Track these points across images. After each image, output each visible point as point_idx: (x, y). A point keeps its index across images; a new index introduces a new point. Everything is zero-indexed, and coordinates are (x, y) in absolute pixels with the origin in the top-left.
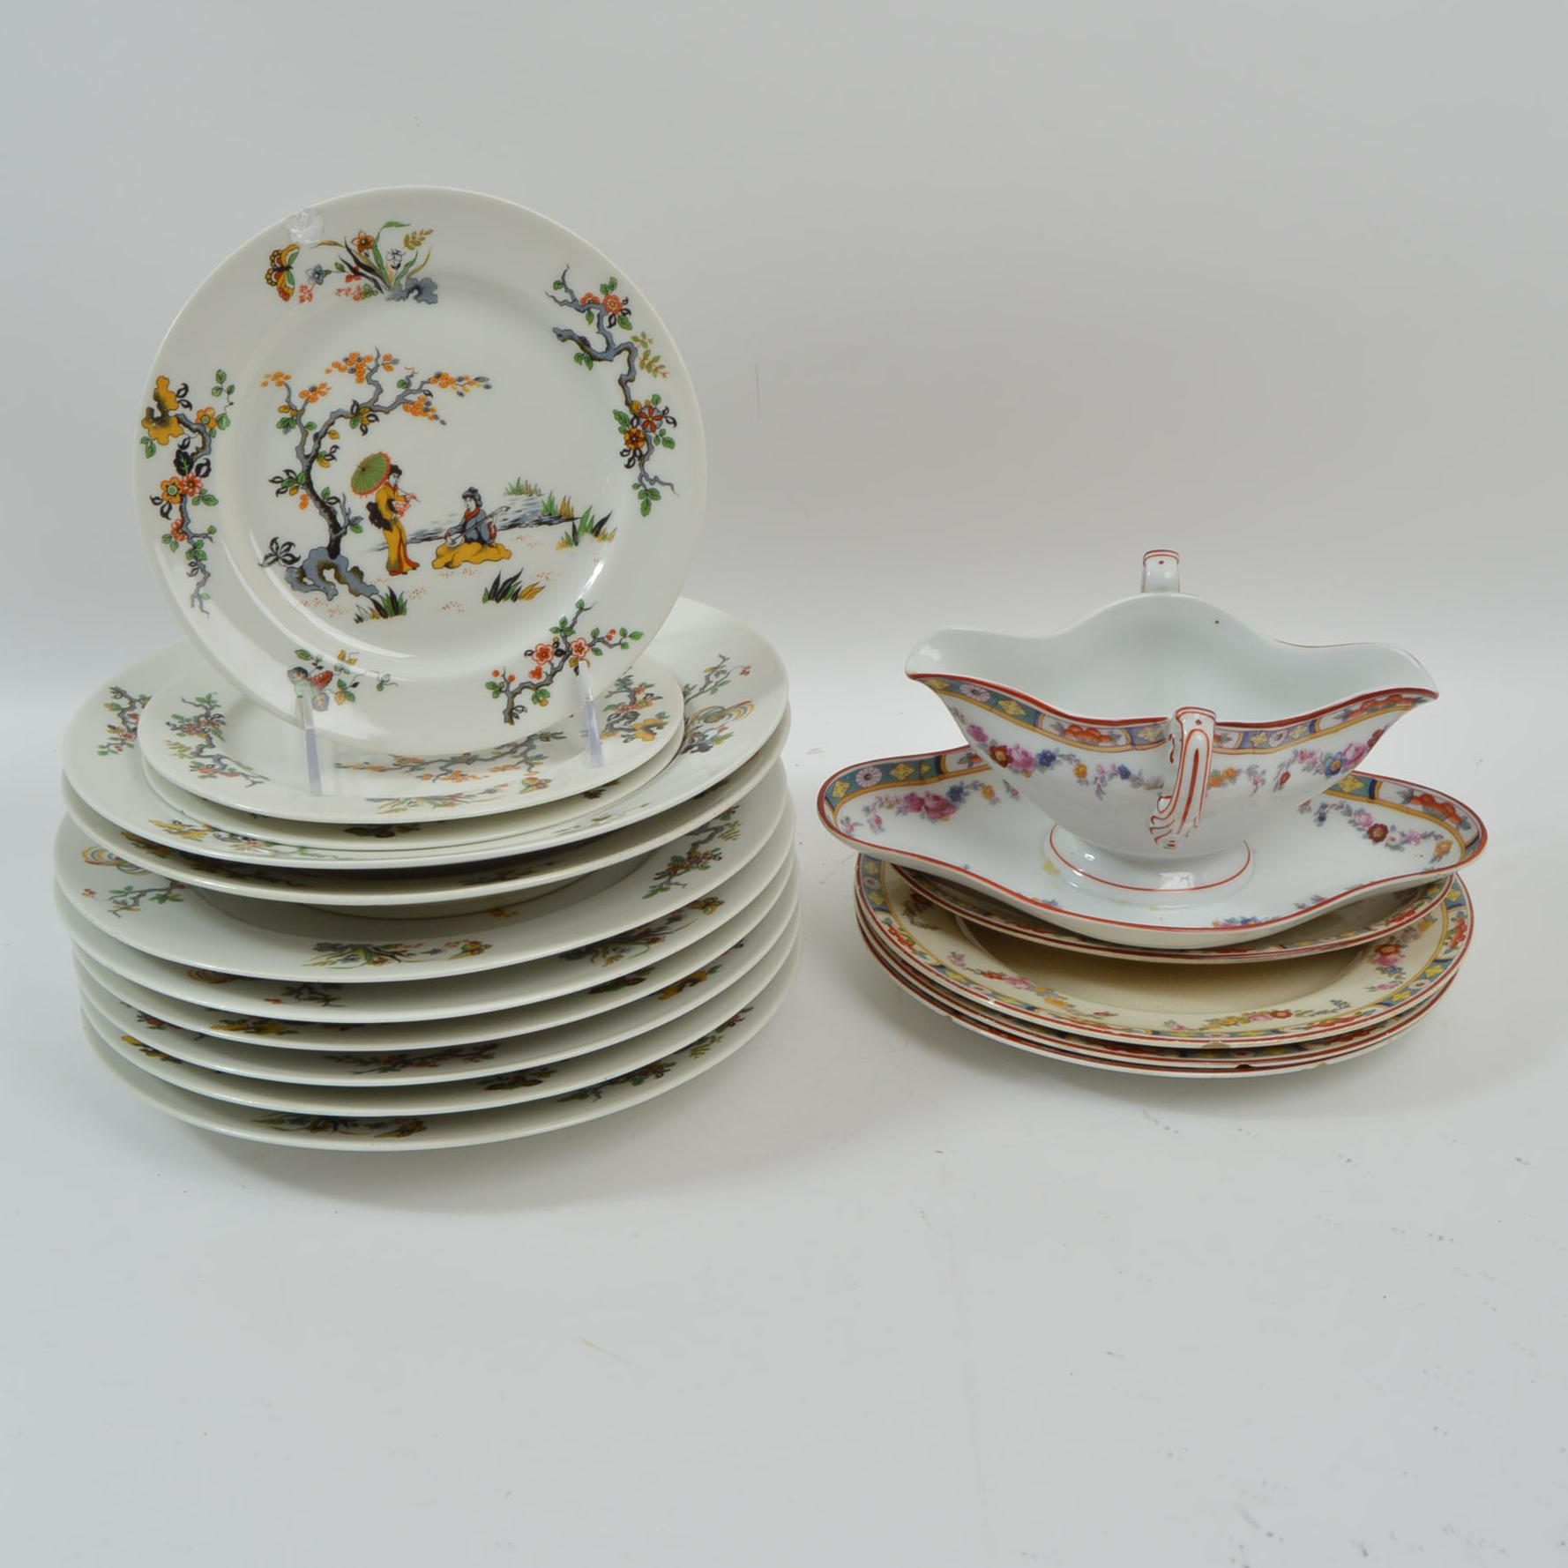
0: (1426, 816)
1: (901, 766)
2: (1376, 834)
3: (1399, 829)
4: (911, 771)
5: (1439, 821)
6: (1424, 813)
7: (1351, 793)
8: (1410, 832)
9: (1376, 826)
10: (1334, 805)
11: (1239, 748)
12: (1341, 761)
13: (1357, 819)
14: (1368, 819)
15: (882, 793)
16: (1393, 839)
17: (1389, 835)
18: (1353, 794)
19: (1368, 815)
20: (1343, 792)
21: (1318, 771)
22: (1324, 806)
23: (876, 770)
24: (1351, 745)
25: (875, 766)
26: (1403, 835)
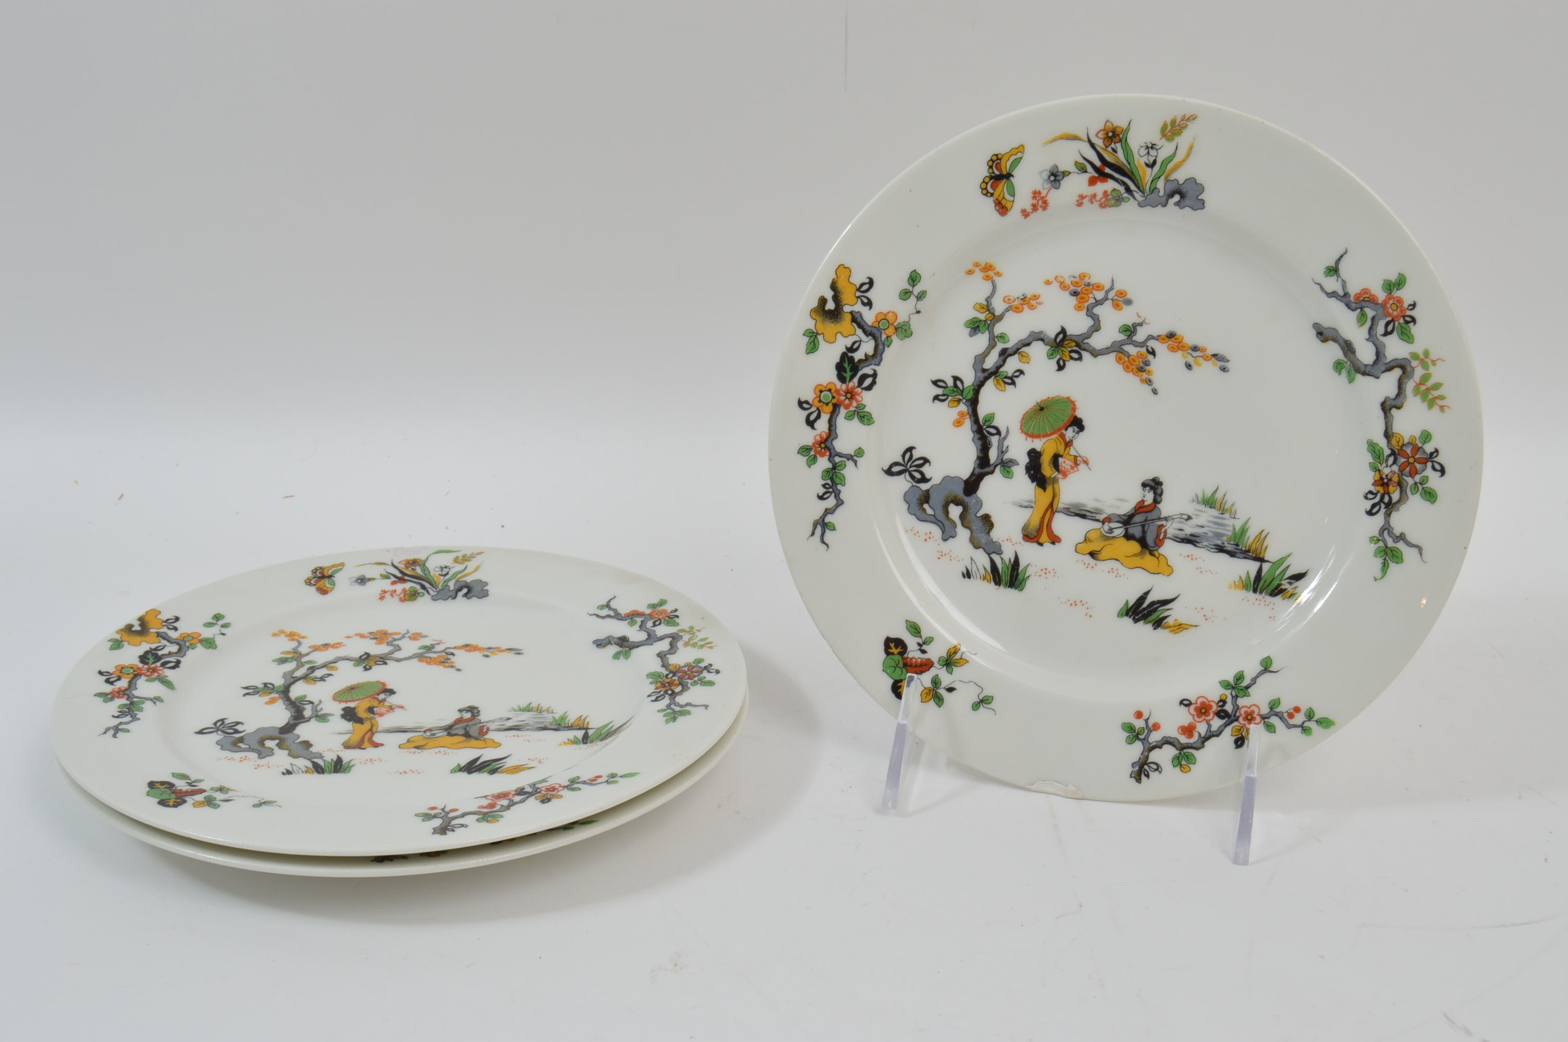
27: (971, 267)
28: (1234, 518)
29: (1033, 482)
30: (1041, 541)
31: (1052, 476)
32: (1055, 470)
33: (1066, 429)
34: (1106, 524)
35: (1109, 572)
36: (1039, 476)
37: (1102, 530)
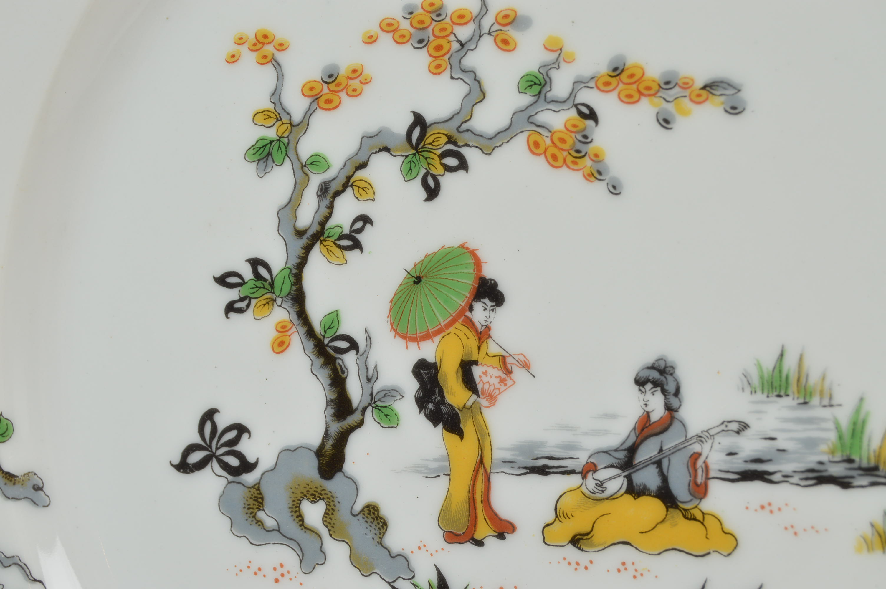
27: (232, 48)
28: (831, 406)
29: (435, 425)
30: (478, 536)
31: (469, 403)
32: (470, 393)
33: (471, 309)
34: (590, 475)
35: (619, 571)
36: (444, 409)
37: (583, 489)
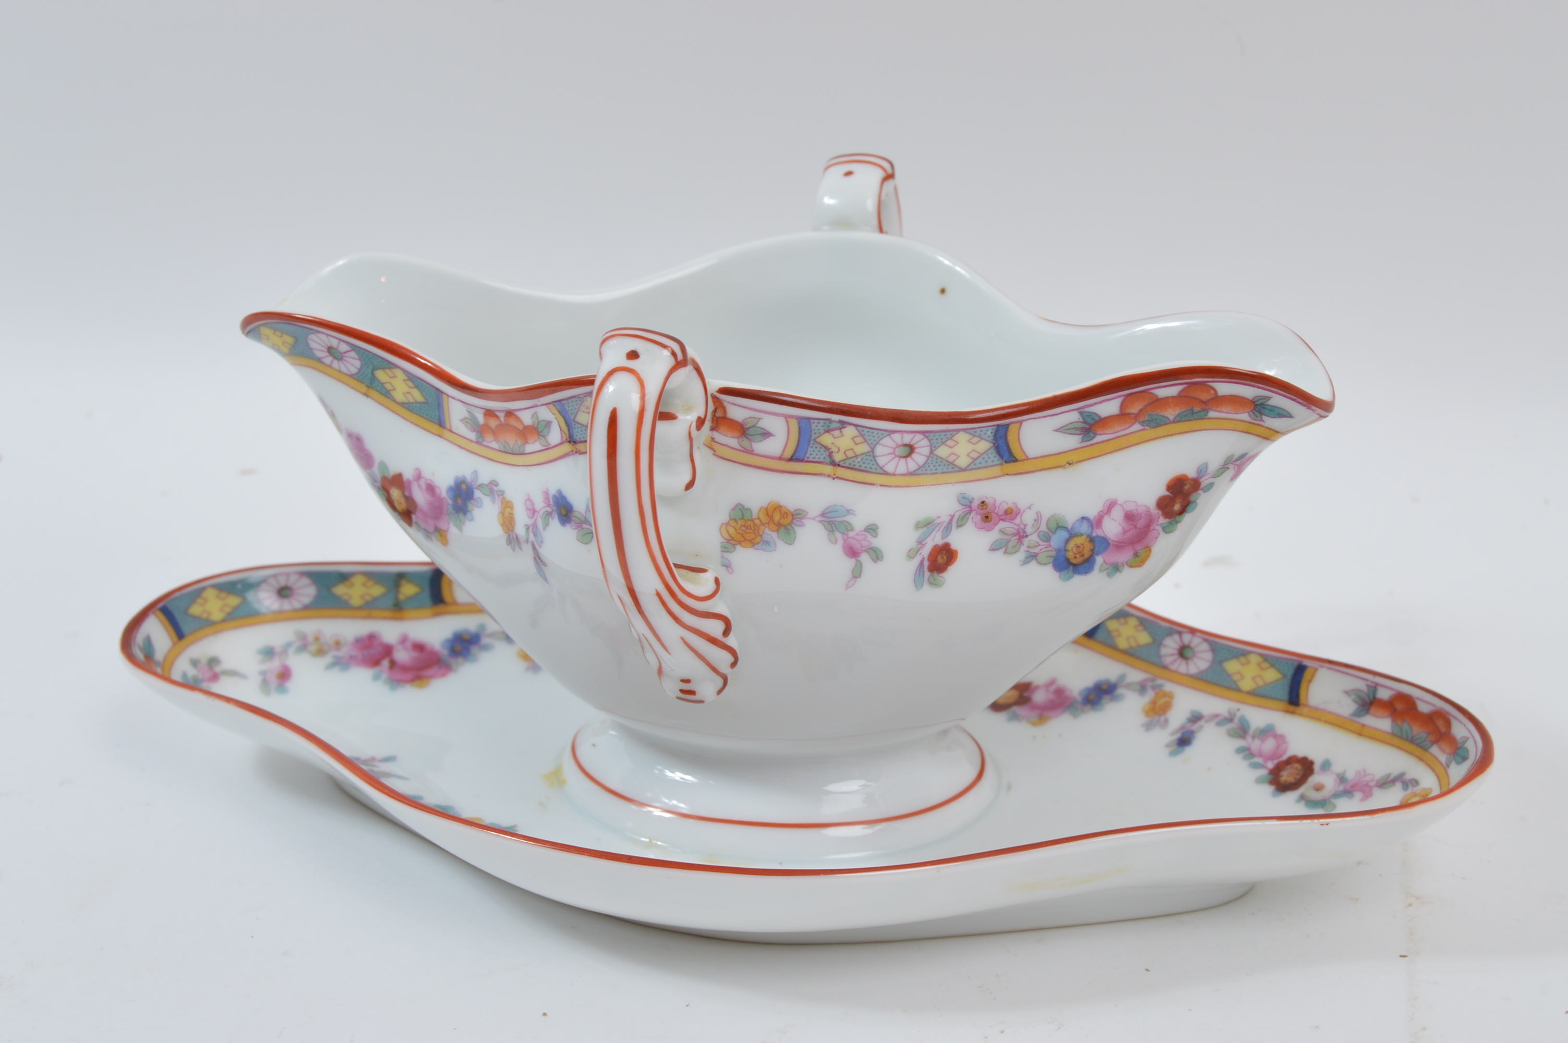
0: (1396, 741)
1: (358, 580)
2: (1287, 776)
3: (1337, 768)
4: (377, 590)
5: (1418, 751)
6: (1393, 734)
7: (1252, 693)
8: (1358, 772)
9: (1292, 760)
10: (1217, 716)
11: (791, 459)
12: (1092, 540)
13: (1255, 745)
14: (1278, 746)
15: (310, 627)
16: (1319, 788)
17: (1313, 780)
18: (1258, 695)
19: (1280, 739)
20: (1239, 690)
21: (1032, 557)
22: (1196, 718)
23: (305, 581)
24: (1111, 505)
25: (303, 574)
26: (1342, 779)
